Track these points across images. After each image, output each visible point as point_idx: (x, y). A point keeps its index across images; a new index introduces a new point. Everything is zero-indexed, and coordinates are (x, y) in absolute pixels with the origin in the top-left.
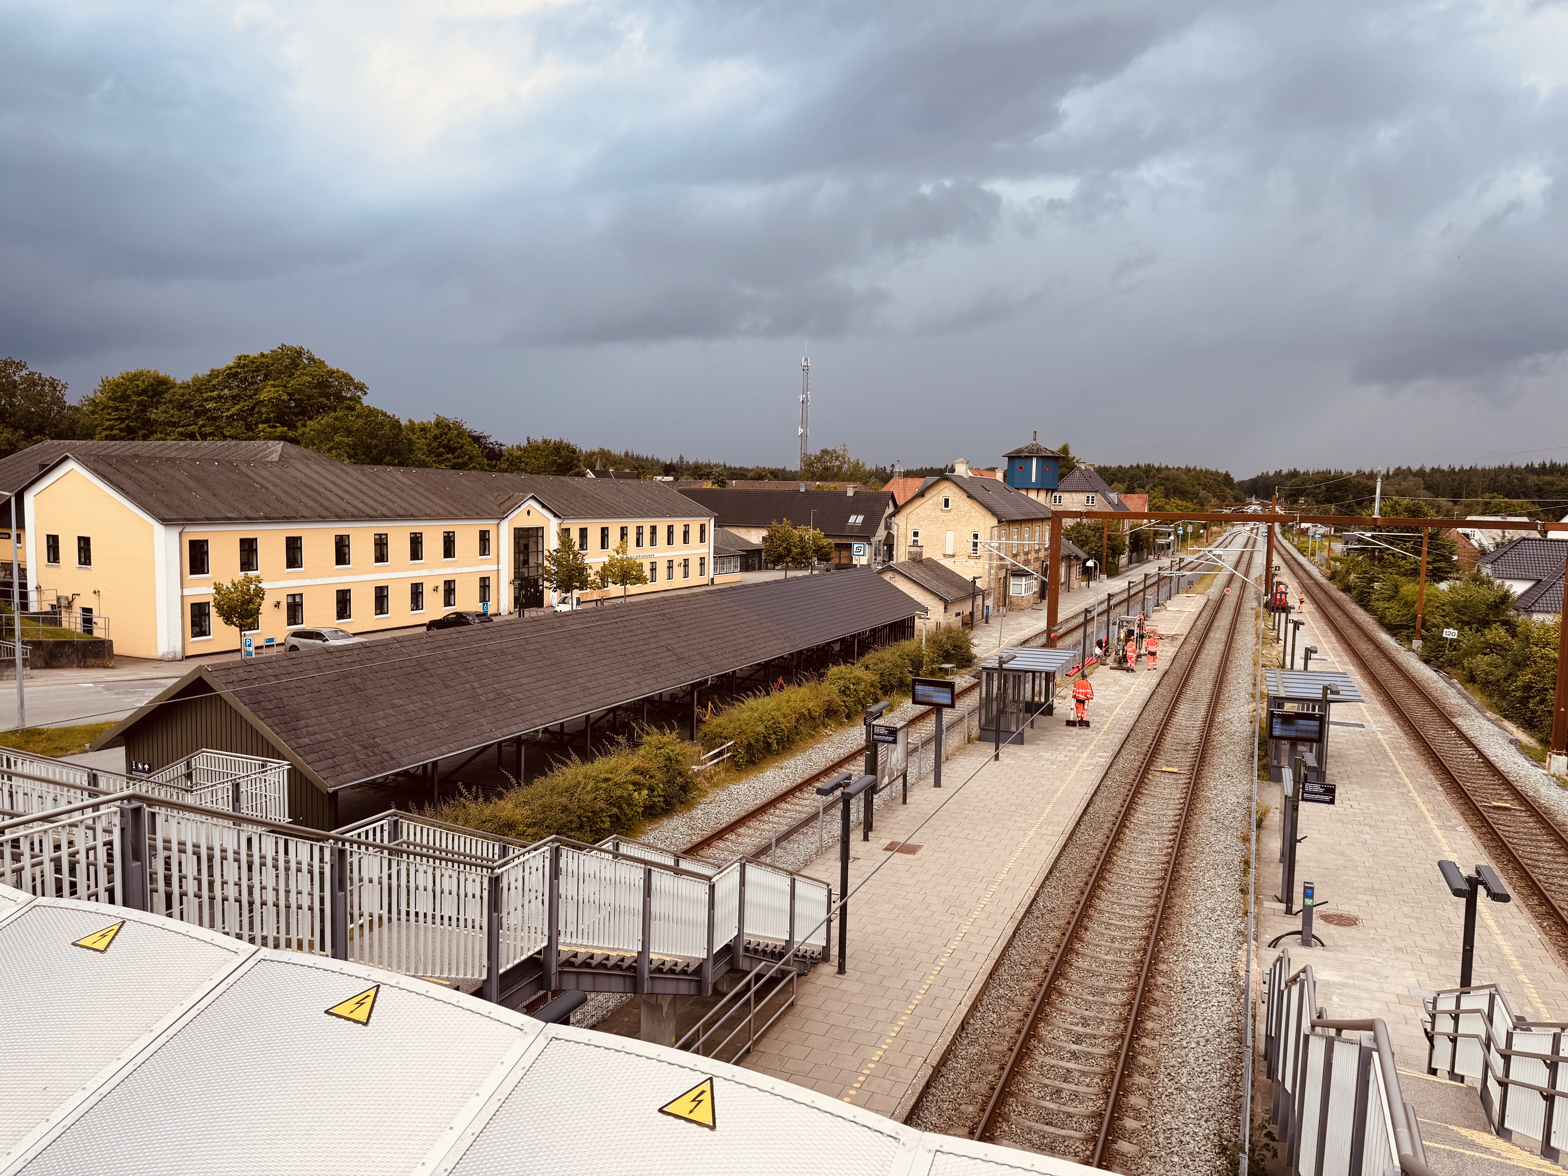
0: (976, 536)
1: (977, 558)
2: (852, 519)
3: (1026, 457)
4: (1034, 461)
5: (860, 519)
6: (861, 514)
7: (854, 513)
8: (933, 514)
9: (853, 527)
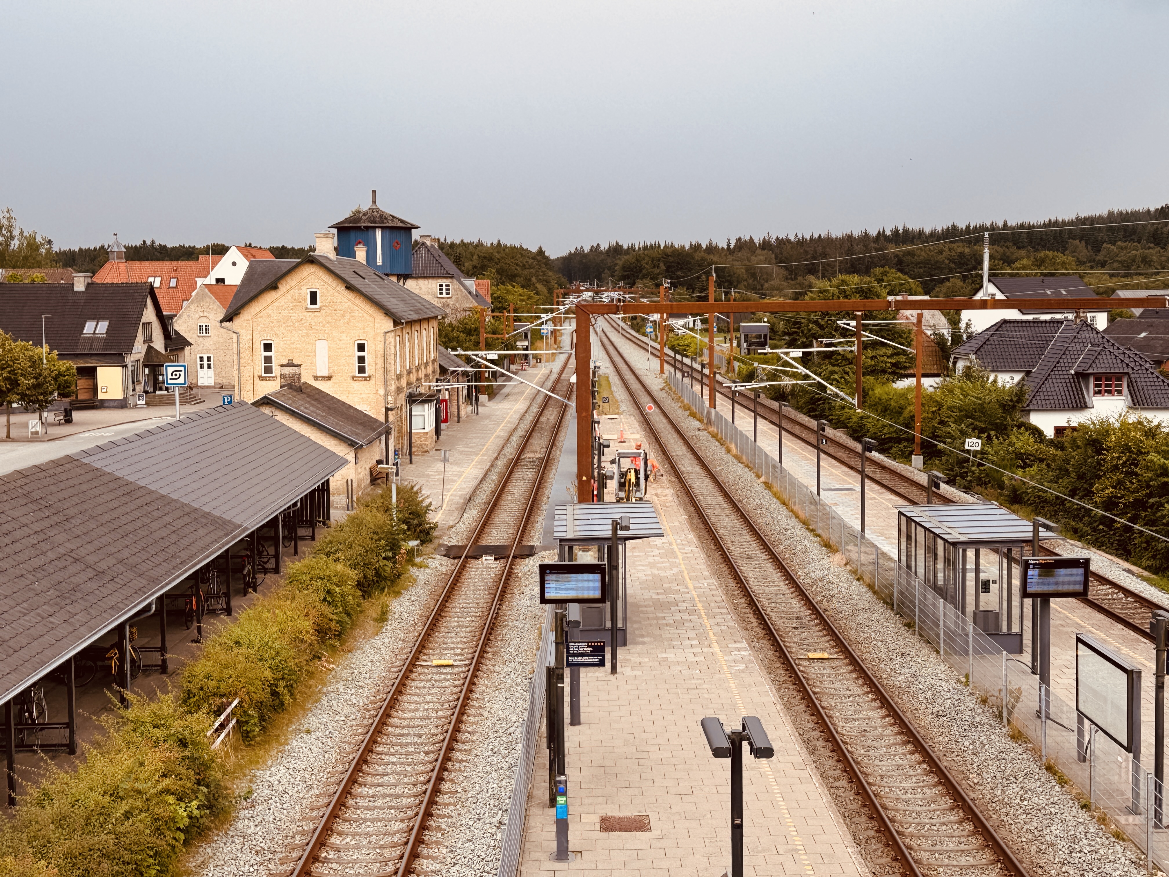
0: (361, 347)
1: (365, 379)
2: (89, 328)
3: (367, 228)
4: (379, 233)
5: (103, 327)
6: (104, 319)
7: (92, 319)
8: (294, 315)
9: (93, 340)
